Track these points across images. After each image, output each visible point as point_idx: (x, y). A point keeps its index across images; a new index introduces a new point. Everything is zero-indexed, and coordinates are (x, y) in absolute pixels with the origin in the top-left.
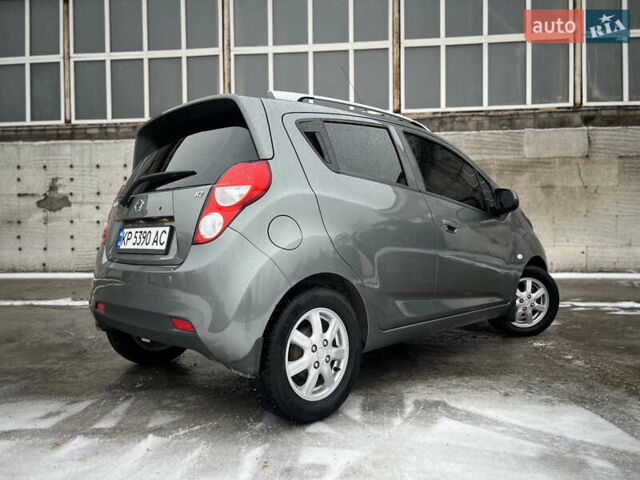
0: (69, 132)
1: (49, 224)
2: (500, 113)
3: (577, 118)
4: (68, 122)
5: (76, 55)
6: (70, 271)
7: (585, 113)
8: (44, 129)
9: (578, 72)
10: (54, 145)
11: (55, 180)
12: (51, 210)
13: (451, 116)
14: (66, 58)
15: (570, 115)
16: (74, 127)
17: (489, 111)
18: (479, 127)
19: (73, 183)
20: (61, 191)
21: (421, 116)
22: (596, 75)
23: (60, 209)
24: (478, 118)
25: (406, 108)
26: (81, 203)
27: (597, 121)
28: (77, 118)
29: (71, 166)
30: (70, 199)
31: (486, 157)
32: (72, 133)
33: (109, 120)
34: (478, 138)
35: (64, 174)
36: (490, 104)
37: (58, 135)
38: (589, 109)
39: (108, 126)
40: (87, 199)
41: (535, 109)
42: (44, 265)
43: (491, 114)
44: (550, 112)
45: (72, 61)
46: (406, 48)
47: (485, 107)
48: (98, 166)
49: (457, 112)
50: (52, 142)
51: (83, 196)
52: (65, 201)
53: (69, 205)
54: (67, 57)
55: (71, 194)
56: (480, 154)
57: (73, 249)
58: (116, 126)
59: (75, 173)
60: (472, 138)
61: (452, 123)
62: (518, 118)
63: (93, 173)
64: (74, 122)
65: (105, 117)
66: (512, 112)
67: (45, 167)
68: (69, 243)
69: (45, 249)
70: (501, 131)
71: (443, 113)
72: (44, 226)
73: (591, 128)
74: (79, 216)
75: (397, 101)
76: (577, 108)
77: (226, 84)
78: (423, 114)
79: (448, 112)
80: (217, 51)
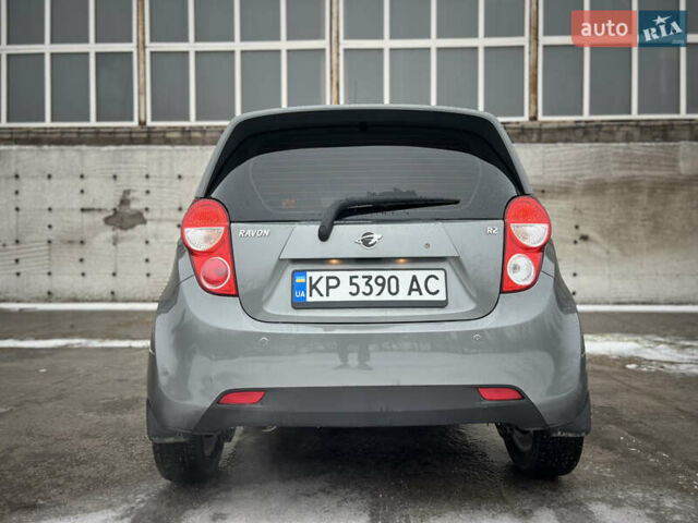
0: (145, 135)
1: (119, 245)
2: (652, 123)
4: (142, 123)
5: (153, 44)
6: (144, 301)
8: (114, 132)
10: (126, 150)
11: (127, 192)
12: (122, 228)
13: (597, 126)
14: (140, 47)
16: (150, 130)
17: (638, 121)
18: (628, 138)
19: (148, 197)
20: (134, 206)
21: (563, 125)
23: (132, 226)
24: (629, 129)
25: (544, 114)
26: (160, 220)
28: (153, 119)
29: (147, 177)
30: (146, 215)
31: (637, 173)
32: (148, 137)
33: (193, 122)
34: (629, 152)
35: (139, 186)
36: (640, 112)
37: (131, 139)
39: (192, 129)
40: (165, 216)
41: (691, 120)
42: (113, 293)
43: (643, 124)
45: (148, 51)
46: (545, 46)
47: (635, 115)
48: (180, 177)
49: (603, 121)
50: (123, 147)
51: (162, 211)
52: (139, 218)
53: (144, 222)
54: (142, 46)
55: (147, 209)
56: (630, 169)
57: (148, 275)
58: (202, 130)
59: (151, 184)
60: (621, 151)
61: (597, 133)
62: (672, 129)
63: (175, 185)
64: (150, 123)
65: (187, 118)
67: (115, 177)
68: (145, 268)
69: (114, 274)
70: (653, 144)
71: (587, 122)
72: (113, 248)
74: (156, 236)
75: (533, 107)
77: (334, 84)
78: (564, 122)
79: (593, 121)
80: (323, 44)
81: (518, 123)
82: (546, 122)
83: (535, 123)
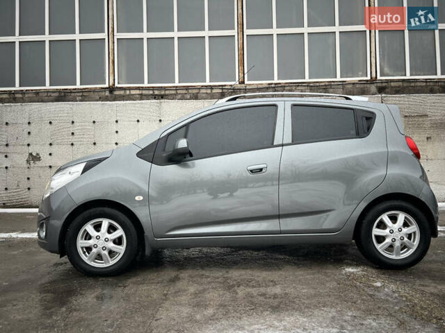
2: (318, 84)
3: (373, 88)
7: (378, 85)
9: (373, 55)
13: (282, 86)
15: (368, 86)
17: (310, 83)
21: (261, 86)
22: (386, 58)
24: (302, 88)
25: (249, 80)
27: (387, 90)
33: (17, 88)
36: (310, 77)
38: (382, 81)
39: (16, 92)
41: (343, 82)
44: (354, 84)
46: (247, 36)
47: (307, 79)
48: (7, 124)
49: (286, 83)
58: (22, 92)
62: (331, 88)
63: (3, 129)
65: (14, 86)
66: (327, 84)
71: (275, 84)
73: (383, 95)
75: (241, 75)
76: (373, 81)
77: (111, 61)
78: (261, 84)
79: (280, 84)
80: (104, 35)
81: (231, 86)
82: (250, 85)
83: (243, 85)
